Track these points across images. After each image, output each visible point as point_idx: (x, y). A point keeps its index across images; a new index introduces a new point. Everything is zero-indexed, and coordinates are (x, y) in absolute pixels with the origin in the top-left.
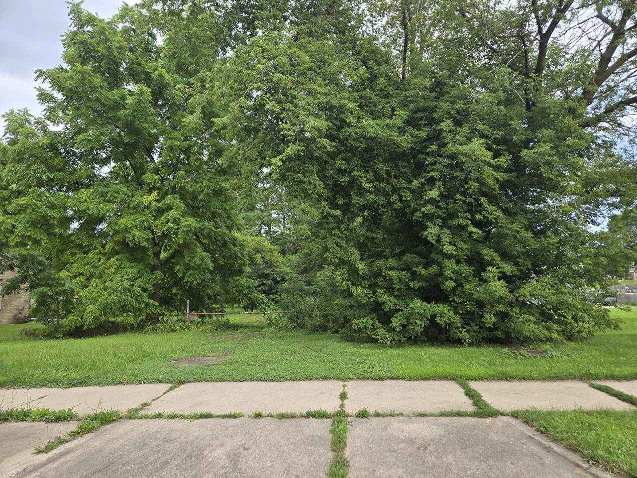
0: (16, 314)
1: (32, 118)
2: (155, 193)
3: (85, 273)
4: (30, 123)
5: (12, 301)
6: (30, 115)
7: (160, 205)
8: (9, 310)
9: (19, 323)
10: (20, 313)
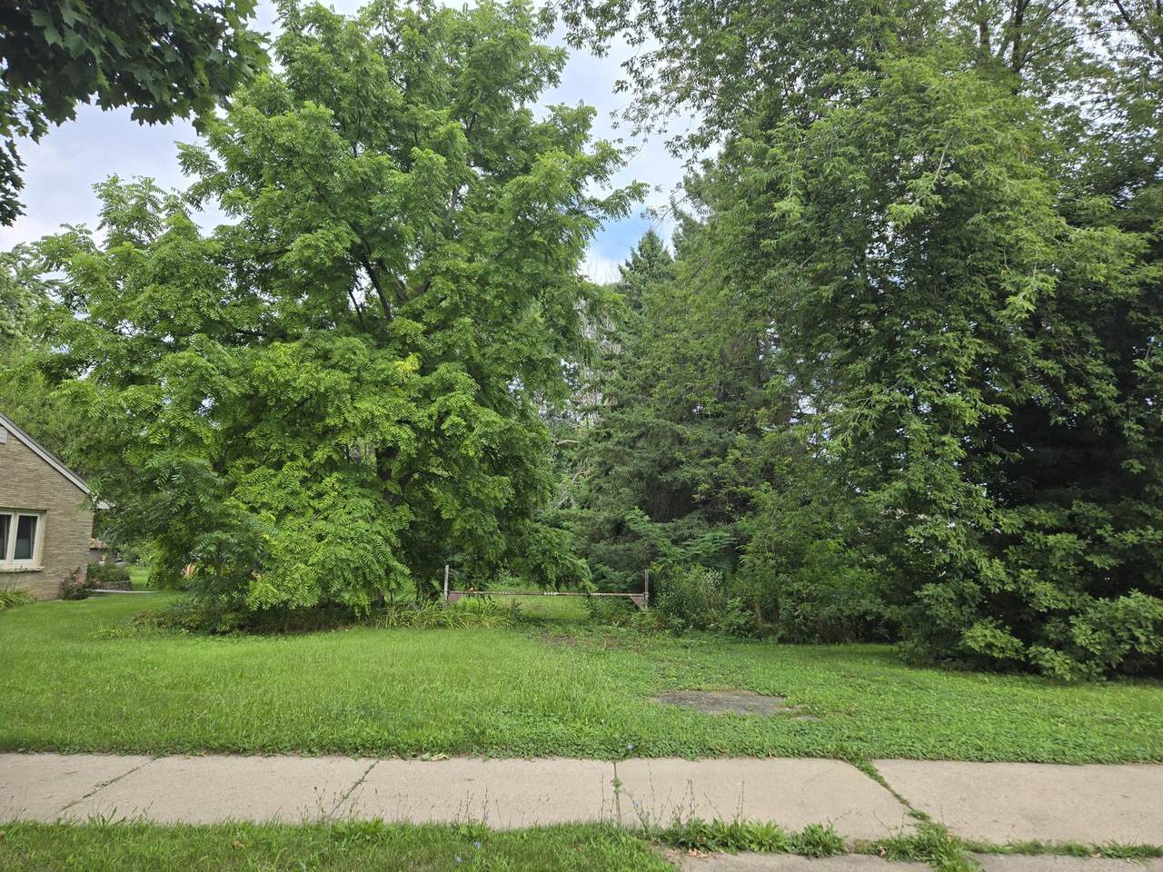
0: (66, 579)
1: (160, 197)
2: (412, 358)
3: (275, 504)
4: (155, 205)
5: (60, 554)
6: (158, 190)
7: (428, 380)
8: (54, 572)
9: (70, 599)
10: (73, 579)
